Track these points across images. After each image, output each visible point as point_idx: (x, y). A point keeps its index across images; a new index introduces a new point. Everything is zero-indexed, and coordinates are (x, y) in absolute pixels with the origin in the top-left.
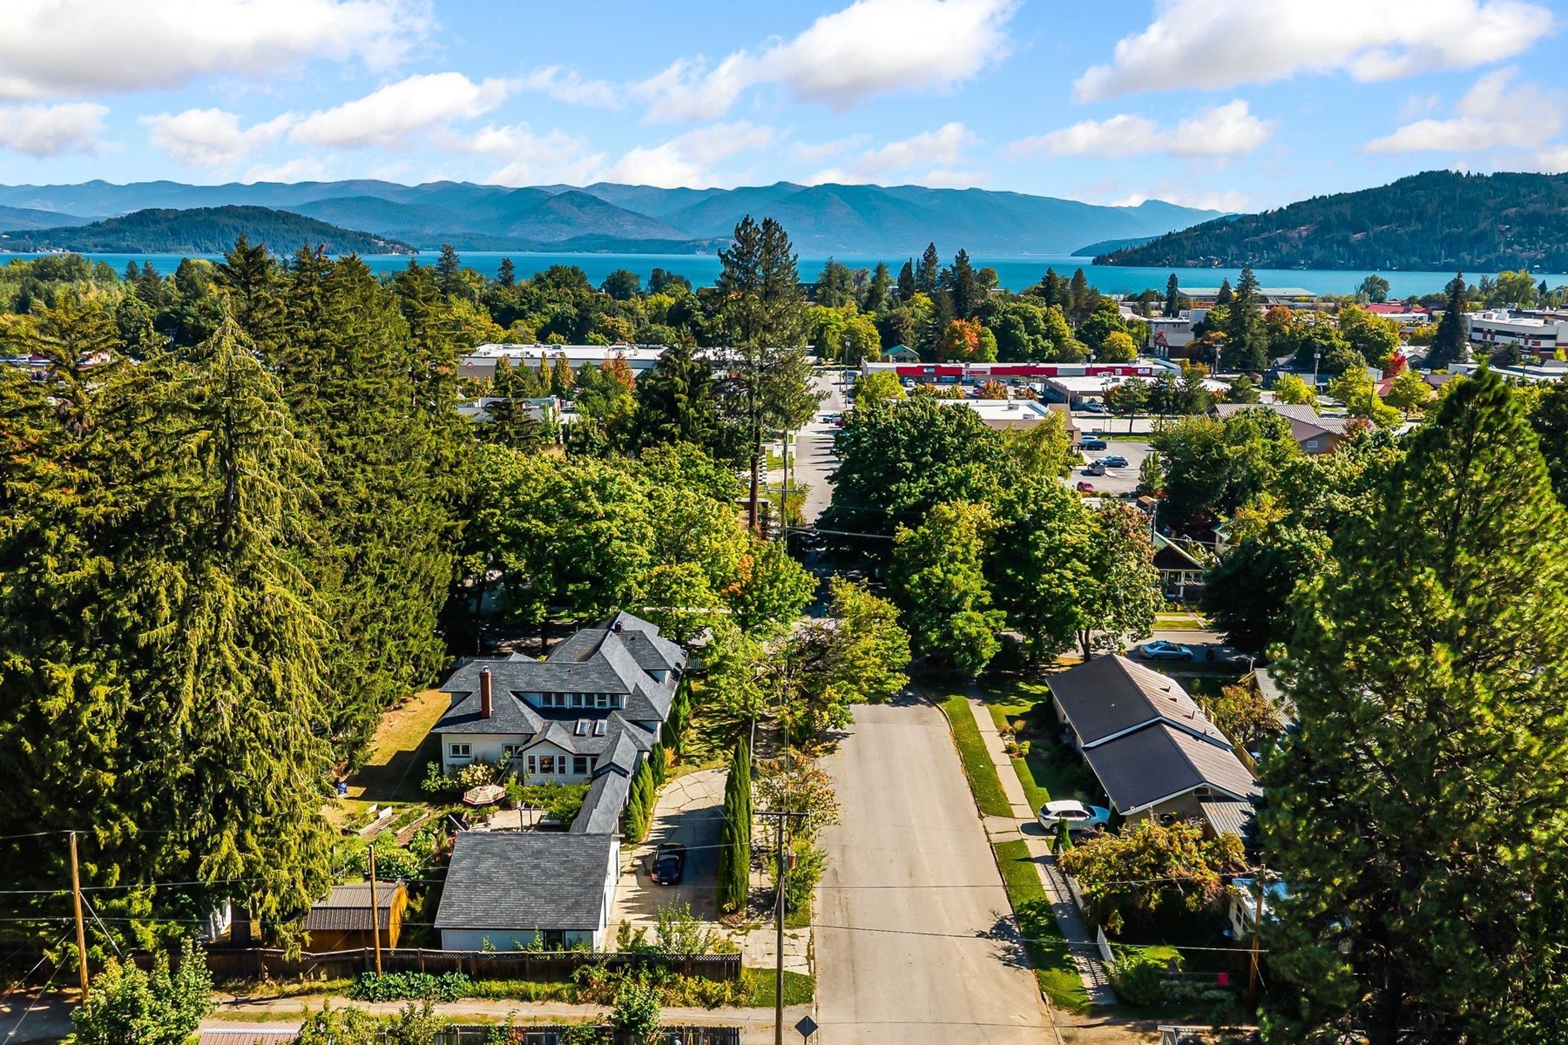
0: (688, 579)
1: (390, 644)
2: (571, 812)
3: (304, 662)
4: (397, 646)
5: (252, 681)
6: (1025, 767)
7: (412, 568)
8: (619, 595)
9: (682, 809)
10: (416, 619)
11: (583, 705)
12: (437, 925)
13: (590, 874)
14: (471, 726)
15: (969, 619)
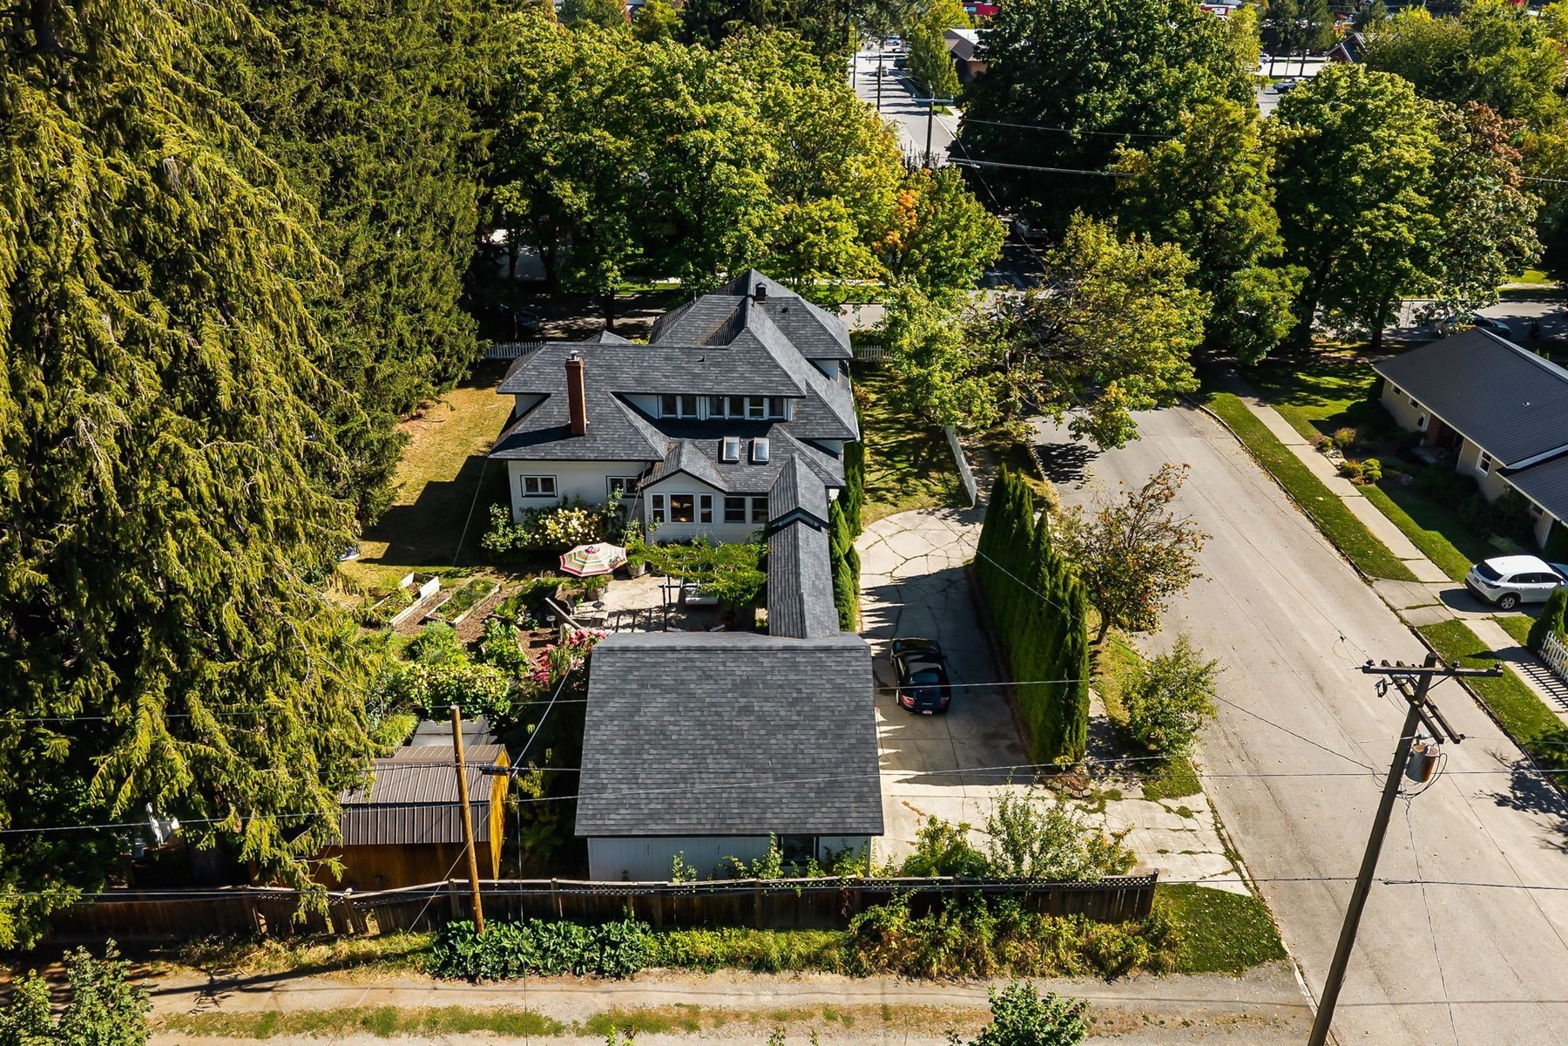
0: (830, 224)
1: (401, 319)
2: (748, 591)
3: (275, 329)
4: (410, 323)
5: (159, 370)
6: (1384, 498)
7: (422, 199)
8: (729, 248)
9: (898, 574)
10: (434, 280)
11: (727, 415)
12: (579, 831)
13: (845, 724)
14: (555, 448)
15: (1260, 279)
